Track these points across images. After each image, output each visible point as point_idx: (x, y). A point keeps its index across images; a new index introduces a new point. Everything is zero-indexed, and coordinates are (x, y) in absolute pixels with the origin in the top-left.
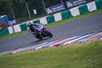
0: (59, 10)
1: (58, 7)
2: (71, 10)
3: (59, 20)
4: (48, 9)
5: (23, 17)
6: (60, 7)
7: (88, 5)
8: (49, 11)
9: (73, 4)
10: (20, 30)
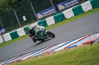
0: (50, 14)
1: (49, 11)
2: (64, 12)
3: (52, 24)
4: (39, 14)
5: (10, 26)
6: (51, 11)
7: (82, 5)
8: (39, 16)
9: (65, 6)
10: (11, 39)
